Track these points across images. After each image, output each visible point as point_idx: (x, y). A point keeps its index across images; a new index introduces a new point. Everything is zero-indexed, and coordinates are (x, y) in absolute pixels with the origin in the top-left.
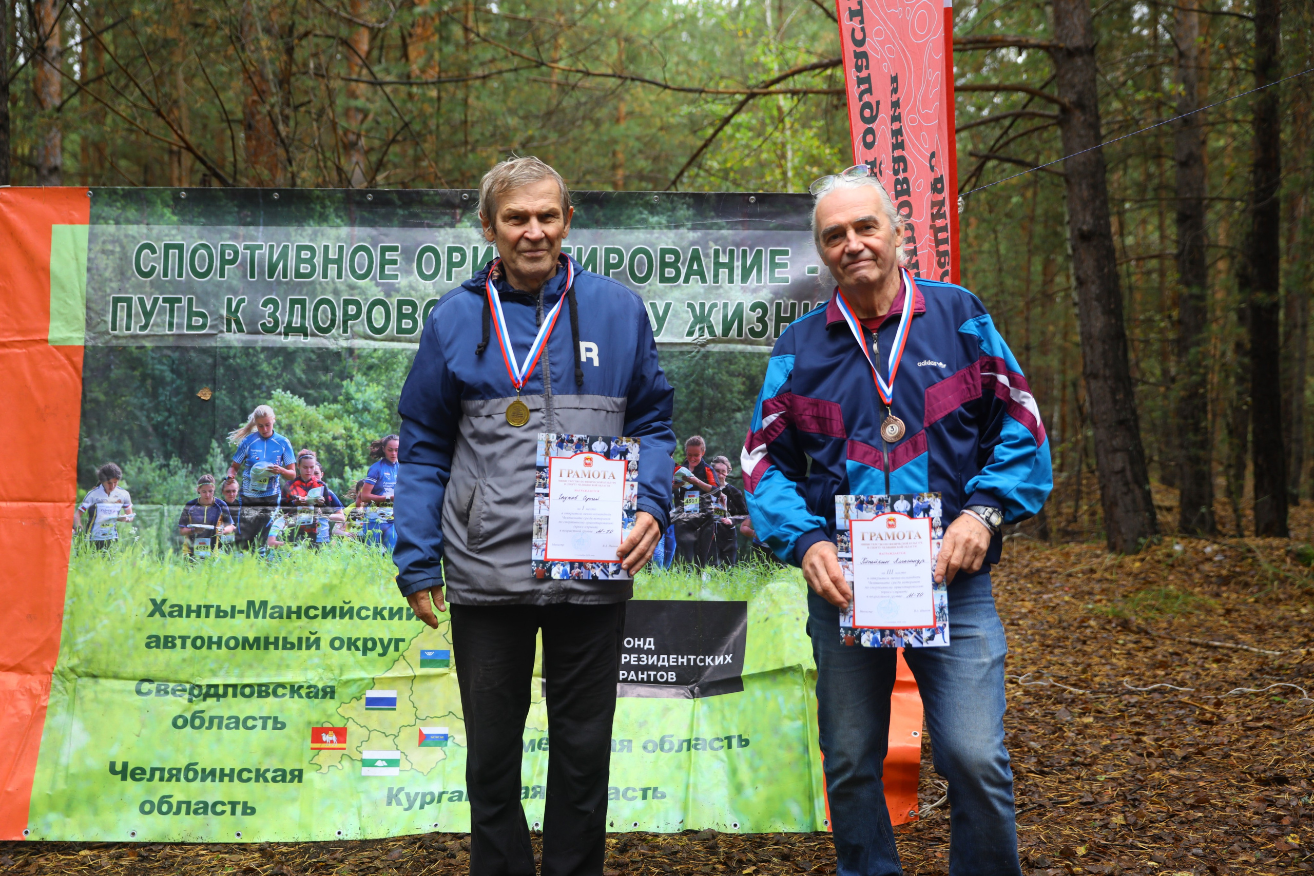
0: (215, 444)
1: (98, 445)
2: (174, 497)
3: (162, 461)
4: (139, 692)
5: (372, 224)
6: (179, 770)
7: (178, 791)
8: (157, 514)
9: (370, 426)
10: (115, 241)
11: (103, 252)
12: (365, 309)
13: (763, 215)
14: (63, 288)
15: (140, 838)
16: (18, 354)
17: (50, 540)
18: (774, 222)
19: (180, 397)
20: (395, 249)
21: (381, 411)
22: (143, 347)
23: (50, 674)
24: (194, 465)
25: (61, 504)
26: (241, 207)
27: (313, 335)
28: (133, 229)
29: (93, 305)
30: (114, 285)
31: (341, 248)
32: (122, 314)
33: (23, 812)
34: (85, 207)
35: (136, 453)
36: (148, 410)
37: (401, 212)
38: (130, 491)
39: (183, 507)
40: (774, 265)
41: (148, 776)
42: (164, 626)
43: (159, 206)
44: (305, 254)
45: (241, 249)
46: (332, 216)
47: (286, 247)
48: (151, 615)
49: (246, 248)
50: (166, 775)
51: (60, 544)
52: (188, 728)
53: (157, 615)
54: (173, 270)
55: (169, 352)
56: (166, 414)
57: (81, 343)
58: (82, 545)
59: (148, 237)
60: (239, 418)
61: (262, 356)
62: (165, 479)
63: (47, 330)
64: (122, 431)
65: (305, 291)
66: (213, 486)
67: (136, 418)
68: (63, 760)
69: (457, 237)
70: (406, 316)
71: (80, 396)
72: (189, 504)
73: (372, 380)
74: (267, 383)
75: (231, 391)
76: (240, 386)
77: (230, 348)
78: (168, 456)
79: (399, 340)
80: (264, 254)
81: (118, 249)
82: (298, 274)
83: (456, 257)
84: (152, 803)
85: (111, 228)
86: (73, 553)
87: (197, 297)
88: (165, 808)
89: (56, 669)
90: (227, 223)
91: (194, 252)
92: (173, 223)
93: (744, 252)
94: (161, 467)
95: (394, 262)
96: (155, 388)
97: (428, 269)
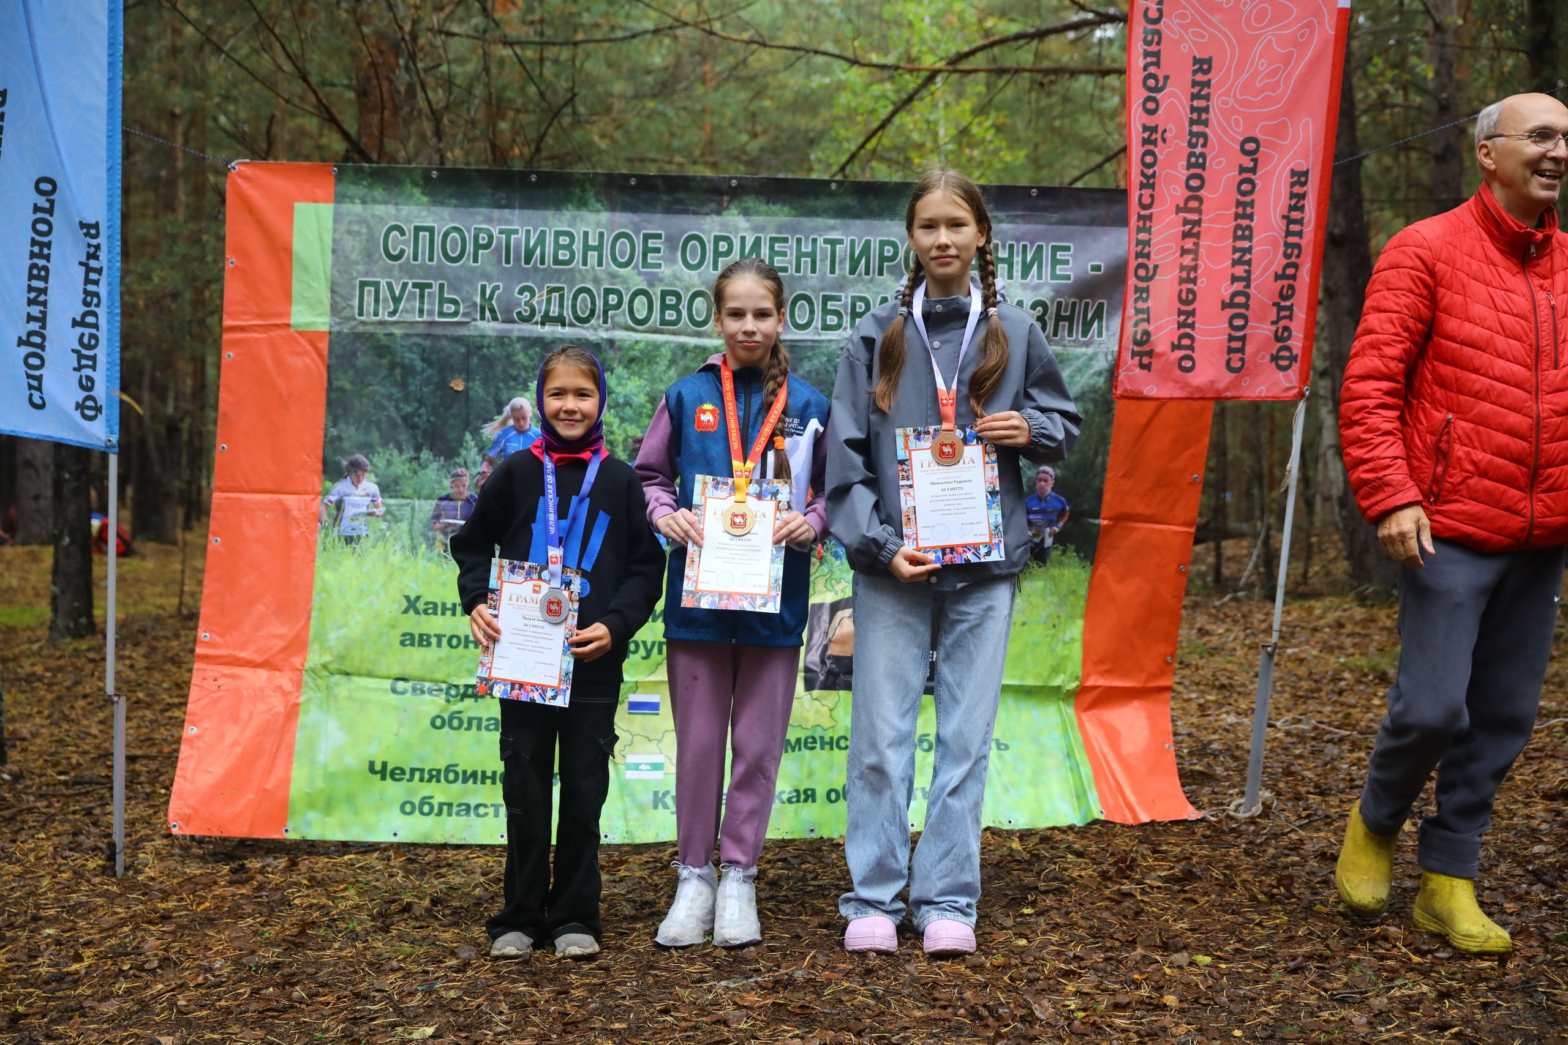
0: (468, 437)
1: (344, 435)
2: (425, 492)
3: (412, 454)
4: (394, 691)
5: (634, 210)
6: (439, 771)
7: (439, 792)
8: (408, 509)
9: (631, 421)
10: (362, 221)
11: (349, 232)
12: (626, 299)
13: (1045, 209)
14: (306, 270)
15: (404, 837)
16: (257, 339)
17: (295, 533)
18: (1056, 217)
19: (431, 387)
20: (659, 236)
21: (643, 406)
22: (391, 335)
23: (300, 671)
24: (446, 459)
25: (308, 497)
26: (496, 188)
27: (572, 325)
28: (380, 210)
29: (338, 289)
30: (360, 268)
31: (601, 235)
32: (369, 299)
33: (282, 810)
34: (329, 186)
35: (385, 444)
36: (397, 401)
37: (665, 197)
38: (379, 484)
39: (435, 502)
40: (1055, 262)
41: (408, 776)
42: (418, 623)
43: (408, 187)
44: (564, 240)
45: (495, 233)
46: (592, 201)
47: (543, 233)
48: (406, 611)
49: (501, 232)
50: (426, 776)
51: (306, 538)
52: (446, 729)
53: (411, 612)
54: (423, 253)
55: (419, 340)
56: (416, 405)
57: (326, 328)
58: (329, 539)
59: (396, 218)
60: (494, 410)
61: (518, 346)
62: (415, 473)
63: (289, 314)
64: (370, 422)
65: (563, 278)
66: (467, 480)
67: (383, 408)
68: (321, 758)
69: (724, 226)
70: (670, 307)
71: (325, 384)
72: (441, 499)
73: (633, 374)
74: (524, 374)
75: (485, 382)
76: (495, 377)
77: (483, 337)
78: (418, 449)
79: (662, 332)
80: (520, 240)
81: (364, 230)
82: (557, 261)
83: (723, 246)
84: (412, 804)
85: (357, 208)
86: (319, 547)
87: (449, 283)
88: (426, 809)
89: (307, 666)
90: (481, 205)
91: (446, 235)
92: (423, 204)
93: (1025, 247)
94: (411, 460)
95: (658, 250)
96: (404, 377)
97: (693, 257)
